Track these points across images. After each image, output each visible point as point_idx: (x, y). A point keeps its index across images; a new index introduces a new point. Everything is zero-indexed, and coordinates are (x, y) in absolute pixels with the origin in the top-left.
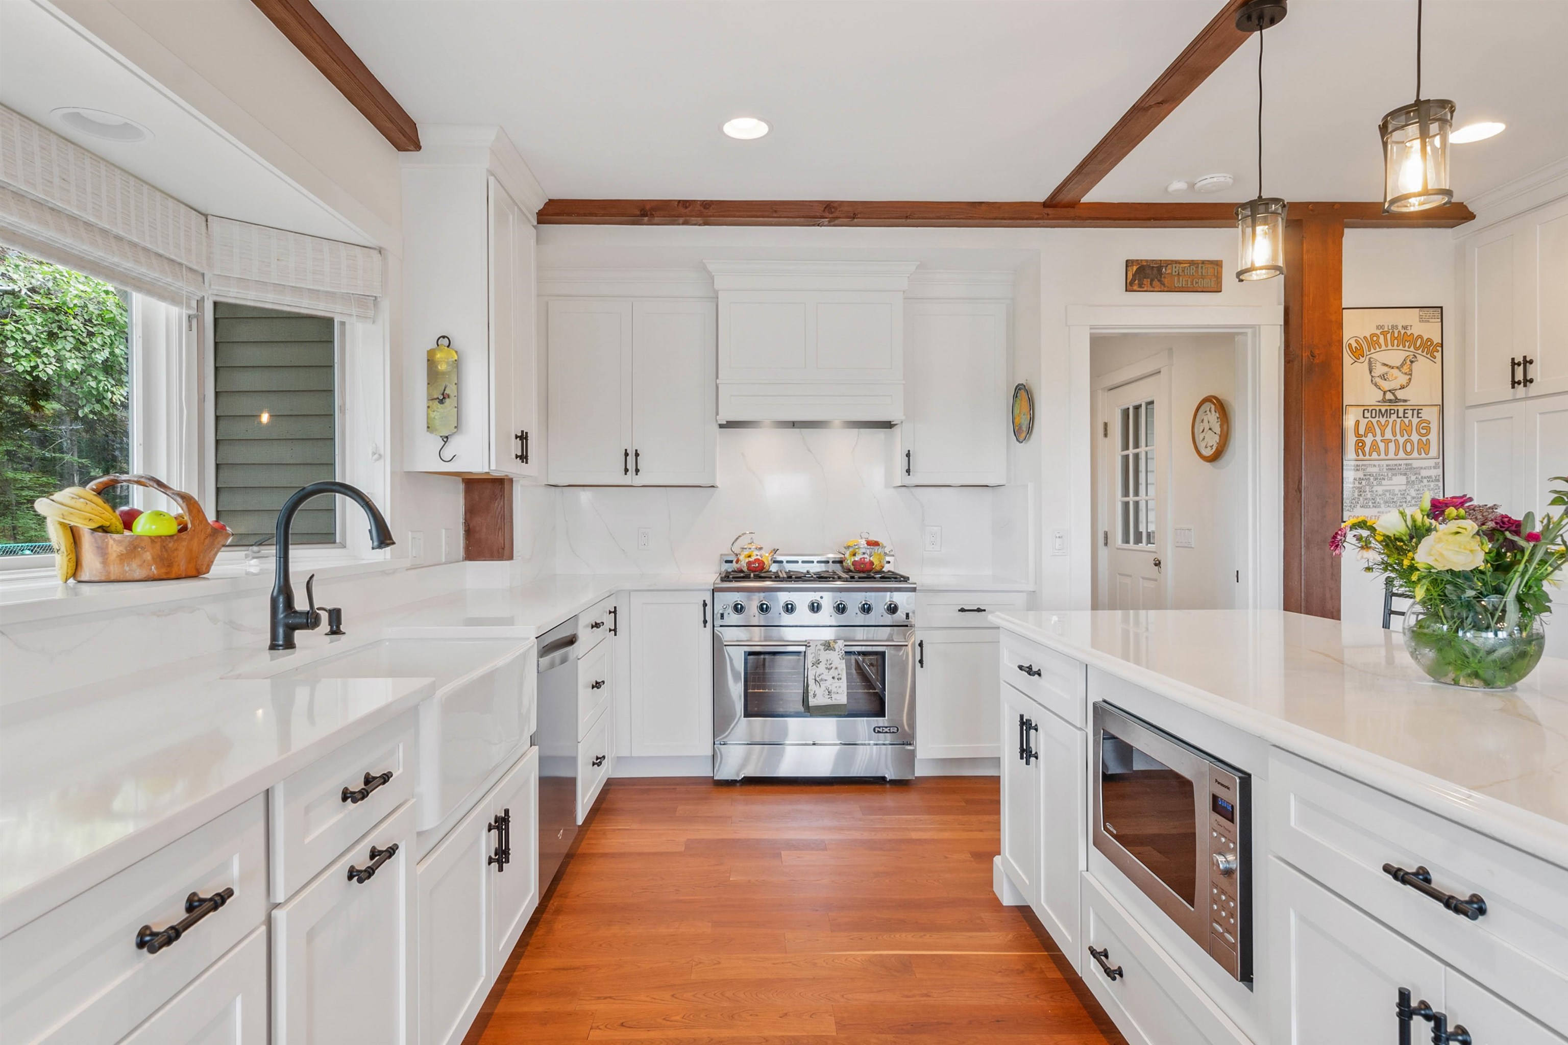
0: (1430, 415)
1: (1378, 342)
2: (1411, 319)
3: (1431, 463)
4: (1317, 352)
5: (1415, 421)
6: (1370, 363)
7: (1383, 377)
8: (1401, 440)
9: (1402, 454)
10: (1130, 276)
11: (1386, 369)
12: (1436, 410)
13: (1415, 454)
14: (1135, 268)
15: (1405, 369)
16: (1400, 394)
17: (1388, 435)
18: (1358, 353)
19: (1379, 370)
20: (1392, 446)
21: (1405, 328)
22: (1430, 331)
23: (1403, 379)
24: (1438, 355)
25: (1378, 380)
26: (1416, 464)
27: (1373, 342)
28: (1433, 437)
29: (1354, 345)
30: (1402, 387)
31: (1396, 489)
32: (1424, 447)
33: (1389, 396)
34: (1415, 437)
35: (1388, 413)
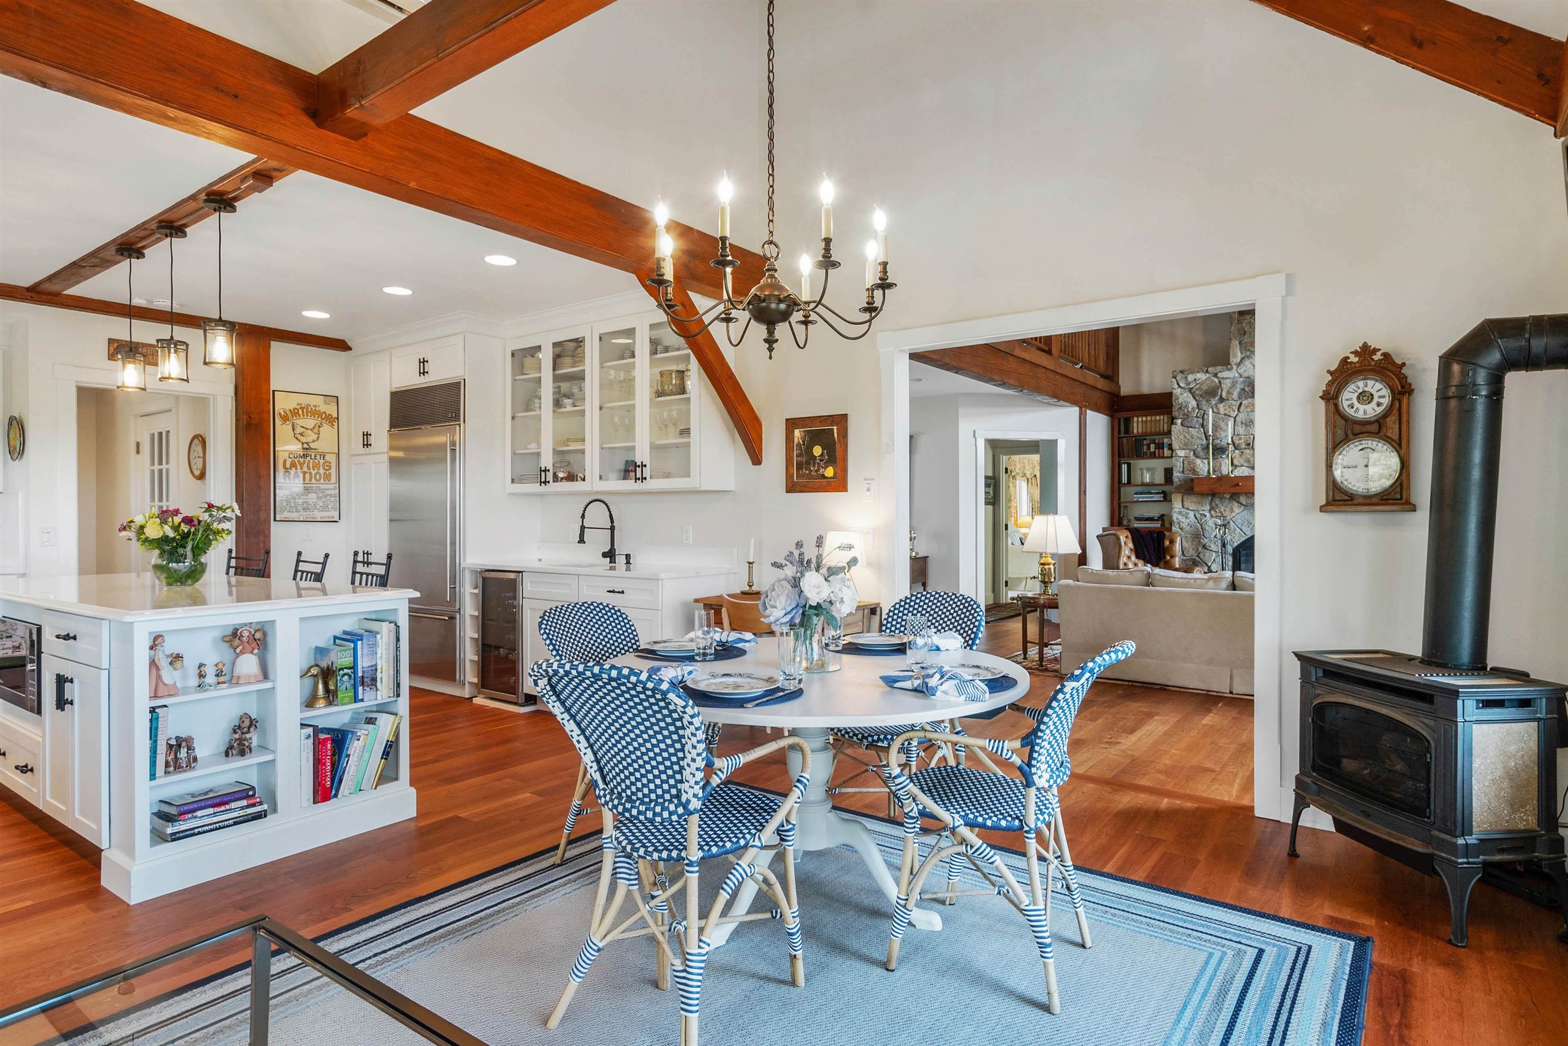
0: (331, 458)
1: (298, 413)
2: (318, 402)
3: (332, 486)
4: (253, 416)
5: (322, 461)
6: (293, 426)
7: (302, 434)
8: (313, 473)
9: (313, 481)
10: (112, 350)
11: (303, 430)
12: (334, 456)
13: (322, 481)
14: (116, 345)
15: (316, 430)
16: (312, 445)
17: (305, 469)
18: (285, 419)
19: (299, 430)
20: (307, 476)
21: (315, 406)
22: (331, 410)
23: (315, 437)
24: (336, 424)
25: (298, 436)
26: (323, 487)
27: (295, 413)
28: (333, 471)
29: (283, 413)
30: (314, 441)
31: (310, 501)
32: (327, 477)
33: (305, 446)
34: (322, 471)
35: (305, 456)
